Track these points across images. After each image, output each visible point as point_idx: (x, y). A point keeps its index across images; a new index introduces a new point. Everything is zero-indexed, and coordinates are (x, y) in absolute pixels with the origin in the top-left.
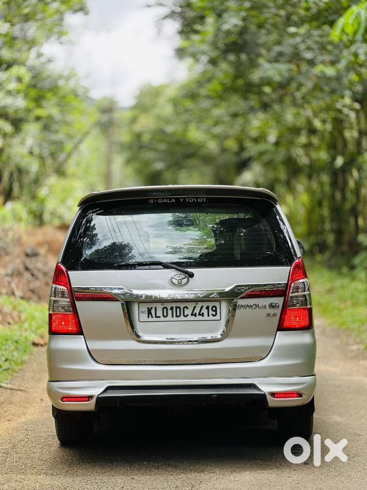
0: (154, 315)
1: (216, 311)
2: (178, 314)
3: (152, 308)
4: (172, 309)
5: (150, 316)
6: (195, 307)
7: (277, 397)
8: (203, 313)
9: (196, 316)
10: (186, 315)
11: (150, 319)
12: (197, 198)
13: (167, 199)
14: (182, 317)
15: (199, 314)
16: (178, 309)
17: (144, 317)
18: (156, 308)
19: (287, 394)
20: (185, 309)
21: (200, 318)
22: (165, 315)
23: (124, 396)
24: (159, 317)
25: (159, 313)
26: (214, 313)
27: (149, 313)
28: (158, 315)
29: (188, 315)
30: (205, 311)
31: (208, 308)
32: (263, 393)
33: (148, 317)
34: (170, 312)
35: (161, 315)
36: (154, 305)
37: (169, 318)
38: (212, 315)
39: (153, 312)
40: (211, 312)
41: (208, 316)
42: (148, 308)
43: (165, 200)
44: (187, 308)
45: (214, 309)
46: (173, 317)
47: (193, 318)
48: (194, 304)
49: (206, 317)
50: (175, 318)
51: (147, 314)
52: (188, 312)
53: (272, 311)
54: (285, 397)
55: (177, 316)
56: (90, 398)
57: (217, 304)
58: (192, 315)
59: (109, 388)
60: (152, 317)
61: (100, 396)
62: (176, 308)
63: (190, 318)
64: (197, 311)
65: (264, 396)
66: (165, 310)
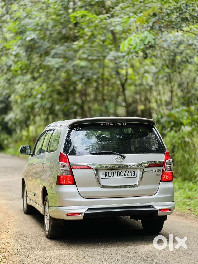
0: (108, 176)
1: (134, 173)
2: (118, 175)
3: (107, 172)
4: (116, 172)
5: (106, 176)
6: (126, 172)
7: (162, 211)
10: (122, 175)
11: (106, 177)
12: (122, 123)
14: (120, 176)
15: (128, 175)
16: (118, 173)
17: (103, 176)
19: (165, 210)
20: (121, 172)
21: (128, 176)
22: (113, 175)
24: (110, 176)
25: (110, 175)
26: (134, 174)
28: (109, 176)
30: (130, 173)
31: (131, 172)
32: (156, 209)
34: (115, 174)
36: (107, 171)
37: (115, 176)
38: (133, 175)
39: (107, 174)
40: (132, 174)
41: (131, 175)
42: (105, 172)
43: (108, 124)
44: (122, 172)
45: (134, 172)
46: (116, 176)
47: (125, 176)
48: (125, 170)
49: (130, 176)
50: (117, 177)
52: (123, 174)
53: (158, 173)
54: (164, 211)
55: (118, 176)
56: (80, 214)
57: (135, 170)
58: (124, 175)
60: (107, 176)
62: (118, 172)
63: (124, 176)
65: (157, 210)
66: (113, 173)
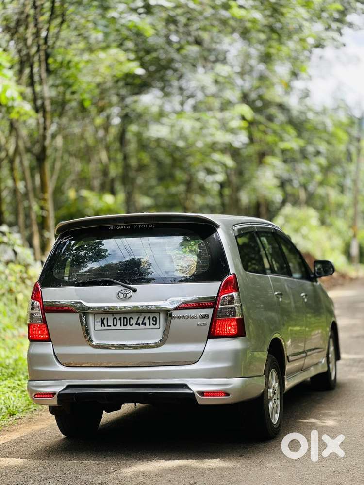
0: (106, 325)
1: (156, 321)
2: (125, 324)
3: (104, 318)
4: (120, 319)
5: (103, 325)
6: (139, 317)
7: (206, 396)
8: (145, 323)
9: (139, 325)
10: (131, 324)
11: (103, 328)
12: (148, 225)
13: (123, 226)
14: (128, 327)
16: (125, 320)
17: (98, 326)
18: (107, 318)
19: (215, 393)
20: (131, 319)
21: (142, 327)
22: (115, 324)
23: (78, 393)
24: (110, 326)
25: (110, 323)
26: (154, 323)
27: (102, 323)
28: (109, 325)
29: (133, 324)
30: (147, 321)
31: (149, 318)
32: (192, 392)
33: (102, 326)
34: (119, 322)
35: (112, 325)
36: (106, 316)
37: (118, 327)
38: (153, 324)
39: (105, 322)
40: (152, 322)
41: (150, 325)
42: (102, 318)
43: (122, 227)
44: (133, 319)
45: (154, 319)
46: (121, 326)
47: (137, 327)
48: (138, 315)
49: (147, 326)
50: (123, 327)
51: (100, 324)
52: (133, 322)
54: (213, 396)
55: (124, 325)
57: (157, 315)
58: (136, 324)
59: (68, 387)
60: (104, 326)
61: (61, 393)
62: (124, 318)
63: (135, 327)
64: (140, 321)
66: (115, 320)
